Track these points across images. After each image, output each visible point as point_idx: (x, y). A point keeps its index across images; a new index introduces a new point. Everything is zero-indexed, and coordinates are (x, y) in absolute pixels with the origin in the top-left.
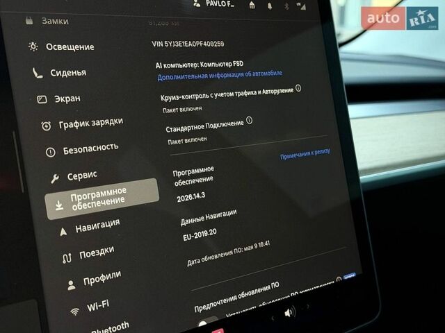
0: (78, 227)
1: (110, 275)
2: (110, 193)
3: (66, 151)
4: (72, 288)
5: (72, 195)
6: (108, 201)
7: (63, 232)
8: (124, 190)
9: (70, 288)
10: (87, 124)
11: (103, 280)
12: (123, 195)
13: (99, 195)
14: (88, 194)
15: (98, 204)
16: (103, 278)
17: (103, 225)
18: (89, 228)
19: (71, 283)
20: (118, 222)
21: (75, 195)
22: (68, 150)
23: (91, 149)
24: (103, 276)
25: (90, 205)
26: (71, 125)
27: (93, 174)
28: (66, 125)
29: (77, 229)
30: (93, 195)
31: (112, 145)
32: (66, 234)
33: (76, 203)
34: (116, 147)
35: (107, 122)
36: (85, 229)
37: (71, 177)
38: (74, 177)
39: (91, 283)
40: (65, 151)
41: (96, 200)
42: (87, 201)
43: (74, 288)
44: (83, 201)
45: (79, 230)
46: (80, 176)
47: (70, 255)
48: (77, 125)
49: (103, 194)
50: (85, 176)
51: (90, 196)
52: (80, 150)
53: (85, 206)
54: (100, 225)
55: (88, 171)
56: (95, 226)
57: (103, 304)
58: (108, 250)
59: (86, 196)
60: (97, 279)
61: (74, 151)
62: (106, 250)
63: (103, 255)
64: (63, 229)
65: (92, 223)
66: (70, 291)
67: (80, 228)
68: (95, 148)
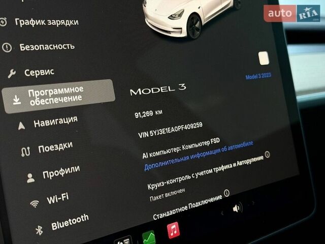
0: (37, 122)
1: (69, 169)
2: (68, 91)
3: (23, 48)
4: (31, 180)
5: (29, 91)
6: (66, 98)
7: (21, 126)
8: (81, 89)
9: (29, 181)
10: (43, 22)
11: (62, 174)
12: (79, 93)
13: (56, 92)
14: (46, 91)
15: (56, 100)
16: (62, 172)
17: (61, 121)
18: (48, 123)
19: (30, 175)
20: (75, 119)
21: (32, 91)
22: (25, 46)
23: (47, 47)
24: (62, 170)
25: (48, 101)
26: (27, 23)
27: (50, 72)
28: (22, 22)
29: (35, 124)
30: (51, 92)
31: (68, 45)
32: (24, 128)
33: (34, 98)
34: (73, 47)
35: (62, 22)
36: (43, 124)
37: (28, 73)
38: (31, 73)
39: (50, 176)
40: (21, 47)
41: (54, 96)
42: (44, 97)
43: (33, 180)
44: (41, 97)
45: (37, 125)
46: (37, 73)
47: (28, 148)
48: (33, 22)
49: (61, 91)
50: (42, 72)
51: (48, 92)
52: (37, 47)
53: (42, 102)
54: (58, 121)
55: (46, 68)
56: (54, 122)
57: (63, 197)
58: (67, 145)
59: (43, 92)
60: (57, 173)
61: (30, 48)
62: (65, 146)
63: (61, 150)
64: (21, 123)
65: (50, 119)
66: (30, 183)
67: (39, 123)
68: (52, 47)
